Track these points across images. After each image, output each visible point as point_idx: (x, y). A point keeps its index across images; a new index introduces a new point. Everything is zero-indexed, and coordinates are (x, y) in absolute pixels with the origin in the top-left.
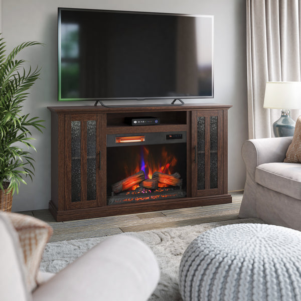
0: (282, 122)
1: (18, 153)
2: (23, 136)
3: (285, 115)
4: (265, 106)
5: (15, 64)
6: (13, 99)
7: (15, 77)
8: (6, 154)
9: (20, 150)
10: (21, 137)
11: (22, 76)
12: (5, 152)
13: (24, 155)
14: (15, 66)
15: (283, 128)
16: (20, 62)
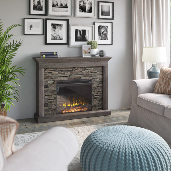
0: (153, 70)
1: (10, 88)
2: (13, 78)
3: (154, 66)
4: (143, 61)
5: (8, 37)
6: (7, 57)
7: (8, 44)
8: (3, 88)
9: (11, 86)
10: (12, 79)
11: (12, 44)
12: (2, 87)
13: (14, 89)
14: (8, 38)
15: (153, 73)
16: (11, 36)
